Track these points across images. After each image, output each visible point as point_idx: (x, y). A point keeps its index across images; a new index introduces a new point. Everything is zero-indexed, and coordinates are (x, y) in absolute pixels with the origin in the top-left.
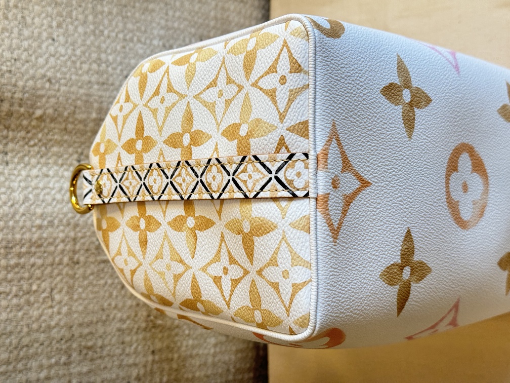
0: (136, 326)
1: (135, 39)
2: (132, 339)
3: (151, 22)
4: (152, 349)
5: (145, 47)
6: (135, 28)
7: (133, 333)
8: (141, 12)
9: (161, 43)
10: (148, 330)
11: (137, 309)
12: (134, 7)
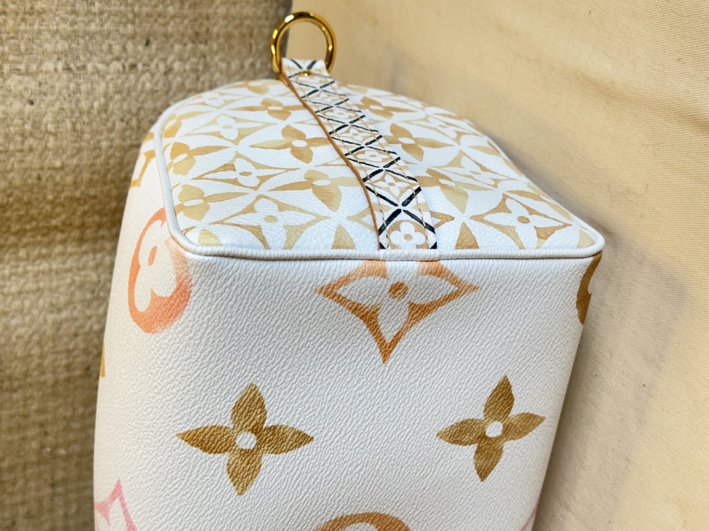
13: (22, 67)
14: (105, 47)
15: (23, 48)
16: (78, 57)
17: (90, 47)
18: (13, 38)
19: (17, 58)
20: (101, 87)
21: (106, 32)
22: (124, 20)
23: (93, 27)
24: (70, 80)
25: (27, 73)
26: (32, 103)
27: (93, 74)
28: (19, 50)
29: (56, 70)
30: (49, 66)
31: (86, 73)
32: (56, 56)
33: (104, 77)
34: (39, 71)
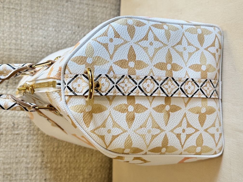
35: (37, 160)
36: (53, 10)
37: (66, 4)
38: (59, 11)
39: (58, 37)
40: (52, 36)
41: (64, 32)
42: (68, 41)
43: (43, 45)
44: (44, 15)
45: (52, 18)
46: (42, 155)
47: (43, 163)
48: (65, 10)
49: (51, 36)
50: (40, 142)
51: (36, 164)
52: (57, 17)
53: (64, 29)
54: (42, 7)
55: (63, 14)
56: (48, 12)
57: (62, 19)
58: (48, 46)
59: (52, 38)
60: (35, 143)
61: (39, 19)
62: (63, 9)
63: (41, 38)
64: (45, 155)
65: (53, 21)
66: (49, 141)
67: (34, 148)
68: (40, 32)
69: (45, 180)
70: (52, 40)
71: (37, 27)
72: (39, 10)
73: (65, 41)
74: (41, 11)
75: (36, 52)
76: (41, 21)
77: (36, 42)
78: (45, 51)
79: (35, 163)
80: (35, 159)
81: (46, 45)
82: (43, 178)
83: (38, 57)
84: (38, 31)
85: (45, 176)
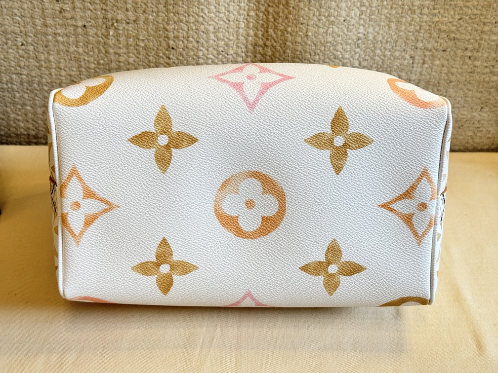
0: (108, 8)
1: (364, 9)
2: (97, 4)
3: (379, 25)
4: (87, 24)
5: (357, 18)
6: (374, 9)
7: (102, 5)
8: (388, 15)
9: (361, 35)
10: (104, 20)
11: (124, 10)
12: (392, 8)
13: (363, 16)
14: (367, 57)
15: (373, 17)
16: (364, 44)
17: (368, 50)
18: (378, 12)
19: (368, 14)
20: (347, 56)
21: (374, 58)
22: (379, 67)
23: (378, 51)
24: (353, 40)
25: (360, 18)
26: (344, 21)
27: (354, 51)
28: (372, 15)
29: (359, 33)
30: (362, 30)
31: (355, 48)
32: (366, 33)
33: (352, 57)
34: (359, 25)
35: (119, 12)
36: (396, 33)
37: (407, 57)
38: (394, 45)
39: (347, 44)
40: (349, 33)
41: (356, 53)
42: (341, 61)
43: (332, 19)
44: (387, 17)
45: (381, 32)
46: (129, 20)
47: (114, 21)
48: (397, 54)
49: (347, 31)
50: (152, 16)
51: (112, 10)
52: (385, 42)
53: (362, 53)
54: (402, 13)
55: (390, 51)
56: (393, 25)
57: (381, 50)
58: (331, 26)
59: (344, 34)
60: (151, 7)
61: (380, 8)
62: (399, 51)
63: (344, 13)
64: (130, 25)
65: (376, 34)
66: (156, 32)
67: (141, 5)
68: (355, 12)
69: (85, 26)
70: (341, 33)
71: (364, 6)
72: (396, 8)
73: (340, 56)
74: (394, 12)
75: (318, 5)
76: (377, 12)
77: (338, 6)
78: (321, 21)
79: (115, 8)
80: (121, 7)
81: (332, 23)
82: (87, 22)
83: (309, 9)
84: (358, 8)
85: (91, 26)
